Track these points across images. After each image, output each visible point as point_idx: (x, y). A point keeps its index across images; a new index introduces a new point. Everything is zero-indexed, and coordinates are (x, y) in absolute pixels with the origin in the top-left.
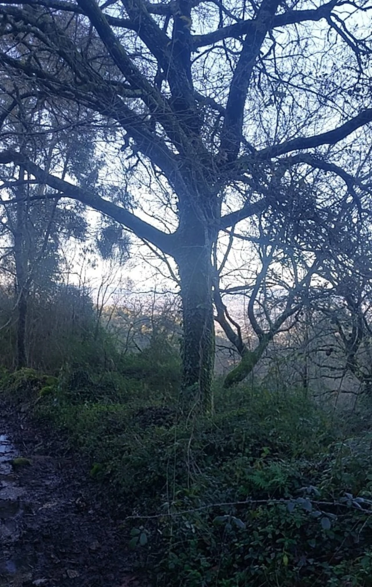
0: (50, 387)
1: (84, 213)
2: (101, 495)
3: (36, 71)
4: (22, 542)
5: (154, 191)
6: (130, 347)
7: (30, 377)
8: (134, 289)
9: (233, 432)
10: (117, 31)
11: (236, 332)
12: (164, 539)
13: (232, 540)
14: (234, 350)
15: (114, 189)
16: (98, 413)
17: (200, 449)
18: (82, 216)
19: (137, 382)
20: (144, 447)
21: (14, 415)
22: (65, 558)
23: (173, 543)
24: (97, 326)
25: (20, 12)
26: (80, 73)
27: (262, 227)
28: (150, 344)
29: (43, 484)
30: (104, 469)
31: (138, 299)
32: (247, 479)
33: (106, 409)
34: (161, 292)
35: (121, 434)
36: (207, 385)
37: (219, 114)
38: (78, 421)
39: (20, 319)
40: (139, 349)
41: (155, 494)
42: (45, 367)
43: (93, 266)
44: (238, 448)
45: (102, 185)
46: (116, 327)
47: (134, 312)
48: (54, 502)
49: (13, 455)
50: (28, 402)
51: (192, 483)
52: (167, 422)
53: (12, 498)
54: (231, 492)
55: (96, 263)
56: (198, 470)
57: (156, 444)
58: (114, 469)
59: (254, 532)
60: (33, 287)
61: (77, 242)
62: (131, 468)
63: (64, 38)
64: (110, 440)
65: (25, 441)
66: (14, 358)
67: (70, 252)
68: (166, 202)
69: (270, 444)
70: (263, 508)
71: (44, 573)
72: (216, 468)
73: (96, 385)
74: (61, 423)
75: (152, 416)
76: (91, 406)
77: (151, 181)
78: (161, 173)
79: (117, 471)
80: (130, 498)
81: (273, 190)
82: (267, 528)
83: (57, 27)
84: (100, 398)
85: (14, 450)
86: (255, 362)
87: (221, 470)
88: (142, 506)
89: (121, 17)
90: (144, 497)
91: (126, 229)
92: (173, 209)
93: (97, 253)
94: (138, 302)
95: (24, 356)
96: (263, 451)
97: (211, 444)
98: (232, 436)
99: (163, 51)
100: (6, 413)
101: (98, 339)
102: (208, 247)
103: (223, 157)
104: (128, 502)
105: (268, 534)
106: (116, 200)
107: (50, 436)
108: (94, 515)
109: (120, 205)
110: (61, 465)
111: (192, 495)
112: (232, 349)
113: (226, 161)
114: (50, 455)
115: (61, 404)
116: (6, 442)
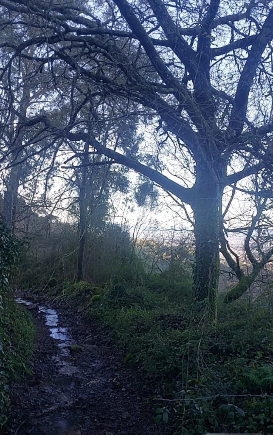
0: (98, 295)
1: (127, 173)
2: (131, 377)
3: (103, 79)
4: (75, 407)
5: (177, 158)
6: (155, 269)
7: (85, 287)
8: (160, 227)
9: (233, 338)
10: (158, 48)
11: (235, 260)
12: (178, 416)
13: (231, 422)
14: (233, 274)
15: (149, 156)
16: (130, 316)
17: (207, 349)
18: (125, 176)
19: (159, 295)
20: (164, 344)
21: (73, 314)
22: (104, 422)
23: (184, 420)
24: (132, 253)
25: (93, 40)
26: (132, 78)
27: (258, 184)
28: (169, 267)
29: (90, 366)
30: (134, 358)
31: (162, 234)
32: (244, 375)
33: (136, 314)
34: (179, 229)
35: (146, 333)
36: (212, 300)
37: (228, 102)
38: (116, 321)
39: (80, 247)
40: (160, 270)
41: (172, 381)
42: (95, 282)
43: (132, 211)
44: (236, 351)
45: (141, 154)
46: (145, 254)
47: (158, 243)
48: (98, 379)
49: (71, 343)
50: (82, 305)
51: (201, 375)
52: (181, 326)
53: (69, 374)
54: (231, 384)
55: (134, 209)
56: (205, 365)
57: (173, 343)
58: (141, 359)
59: (249, 418)
60: (90, 225)
61: (122, 194)
62: (153, 359)
63: (121, 55)
64: (139, 337)
65: (79, 333)
66: (75, 274)
67: (116, 201)
68: (186, 166)
69: (262, 349)
70: (257, 400)
71: (89, 432)
72: (219, 365)
73: (129, 296)
74: (105, 322)
75: (170, 321)
76: (126, 310)
77: (176, 151)
78: (183, 145)
79: (144, 361)
80: (153, 382)
81: (270, 157)
82: (260, 415)
83: (117, 48)
84: (133, 305)
85: (72, 340)
86: (250, 284)
87: (223, 367)
88: (161, 388)
89: (160, 39)
90: (163, 382)
91: (156, 185)
92: (191, 170)
93: (135, 201)
94: (162, 237)
95: (82, 273)
96: (257, 355)
97: (215, 346)
98: (232, 341)
99: (190, 60)
100: (68, 312)
101: (133, 263)
102: (219, 198)
103: (232, 134)
104: (151, 385)
105: (260, 420)
106: (150, 165)
107: (97, 331)
108: (126, 391)
109: (153, 167)
110: (104, 352)
111: (200, 384)
112: (232, 273)
113: (235, 136)
114: (96, 345)
115: (105, 308)
116: (66, 333)
